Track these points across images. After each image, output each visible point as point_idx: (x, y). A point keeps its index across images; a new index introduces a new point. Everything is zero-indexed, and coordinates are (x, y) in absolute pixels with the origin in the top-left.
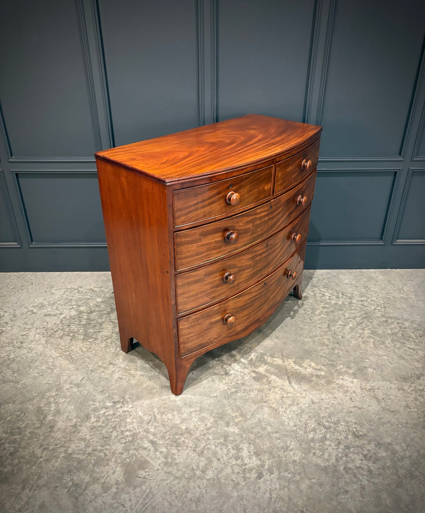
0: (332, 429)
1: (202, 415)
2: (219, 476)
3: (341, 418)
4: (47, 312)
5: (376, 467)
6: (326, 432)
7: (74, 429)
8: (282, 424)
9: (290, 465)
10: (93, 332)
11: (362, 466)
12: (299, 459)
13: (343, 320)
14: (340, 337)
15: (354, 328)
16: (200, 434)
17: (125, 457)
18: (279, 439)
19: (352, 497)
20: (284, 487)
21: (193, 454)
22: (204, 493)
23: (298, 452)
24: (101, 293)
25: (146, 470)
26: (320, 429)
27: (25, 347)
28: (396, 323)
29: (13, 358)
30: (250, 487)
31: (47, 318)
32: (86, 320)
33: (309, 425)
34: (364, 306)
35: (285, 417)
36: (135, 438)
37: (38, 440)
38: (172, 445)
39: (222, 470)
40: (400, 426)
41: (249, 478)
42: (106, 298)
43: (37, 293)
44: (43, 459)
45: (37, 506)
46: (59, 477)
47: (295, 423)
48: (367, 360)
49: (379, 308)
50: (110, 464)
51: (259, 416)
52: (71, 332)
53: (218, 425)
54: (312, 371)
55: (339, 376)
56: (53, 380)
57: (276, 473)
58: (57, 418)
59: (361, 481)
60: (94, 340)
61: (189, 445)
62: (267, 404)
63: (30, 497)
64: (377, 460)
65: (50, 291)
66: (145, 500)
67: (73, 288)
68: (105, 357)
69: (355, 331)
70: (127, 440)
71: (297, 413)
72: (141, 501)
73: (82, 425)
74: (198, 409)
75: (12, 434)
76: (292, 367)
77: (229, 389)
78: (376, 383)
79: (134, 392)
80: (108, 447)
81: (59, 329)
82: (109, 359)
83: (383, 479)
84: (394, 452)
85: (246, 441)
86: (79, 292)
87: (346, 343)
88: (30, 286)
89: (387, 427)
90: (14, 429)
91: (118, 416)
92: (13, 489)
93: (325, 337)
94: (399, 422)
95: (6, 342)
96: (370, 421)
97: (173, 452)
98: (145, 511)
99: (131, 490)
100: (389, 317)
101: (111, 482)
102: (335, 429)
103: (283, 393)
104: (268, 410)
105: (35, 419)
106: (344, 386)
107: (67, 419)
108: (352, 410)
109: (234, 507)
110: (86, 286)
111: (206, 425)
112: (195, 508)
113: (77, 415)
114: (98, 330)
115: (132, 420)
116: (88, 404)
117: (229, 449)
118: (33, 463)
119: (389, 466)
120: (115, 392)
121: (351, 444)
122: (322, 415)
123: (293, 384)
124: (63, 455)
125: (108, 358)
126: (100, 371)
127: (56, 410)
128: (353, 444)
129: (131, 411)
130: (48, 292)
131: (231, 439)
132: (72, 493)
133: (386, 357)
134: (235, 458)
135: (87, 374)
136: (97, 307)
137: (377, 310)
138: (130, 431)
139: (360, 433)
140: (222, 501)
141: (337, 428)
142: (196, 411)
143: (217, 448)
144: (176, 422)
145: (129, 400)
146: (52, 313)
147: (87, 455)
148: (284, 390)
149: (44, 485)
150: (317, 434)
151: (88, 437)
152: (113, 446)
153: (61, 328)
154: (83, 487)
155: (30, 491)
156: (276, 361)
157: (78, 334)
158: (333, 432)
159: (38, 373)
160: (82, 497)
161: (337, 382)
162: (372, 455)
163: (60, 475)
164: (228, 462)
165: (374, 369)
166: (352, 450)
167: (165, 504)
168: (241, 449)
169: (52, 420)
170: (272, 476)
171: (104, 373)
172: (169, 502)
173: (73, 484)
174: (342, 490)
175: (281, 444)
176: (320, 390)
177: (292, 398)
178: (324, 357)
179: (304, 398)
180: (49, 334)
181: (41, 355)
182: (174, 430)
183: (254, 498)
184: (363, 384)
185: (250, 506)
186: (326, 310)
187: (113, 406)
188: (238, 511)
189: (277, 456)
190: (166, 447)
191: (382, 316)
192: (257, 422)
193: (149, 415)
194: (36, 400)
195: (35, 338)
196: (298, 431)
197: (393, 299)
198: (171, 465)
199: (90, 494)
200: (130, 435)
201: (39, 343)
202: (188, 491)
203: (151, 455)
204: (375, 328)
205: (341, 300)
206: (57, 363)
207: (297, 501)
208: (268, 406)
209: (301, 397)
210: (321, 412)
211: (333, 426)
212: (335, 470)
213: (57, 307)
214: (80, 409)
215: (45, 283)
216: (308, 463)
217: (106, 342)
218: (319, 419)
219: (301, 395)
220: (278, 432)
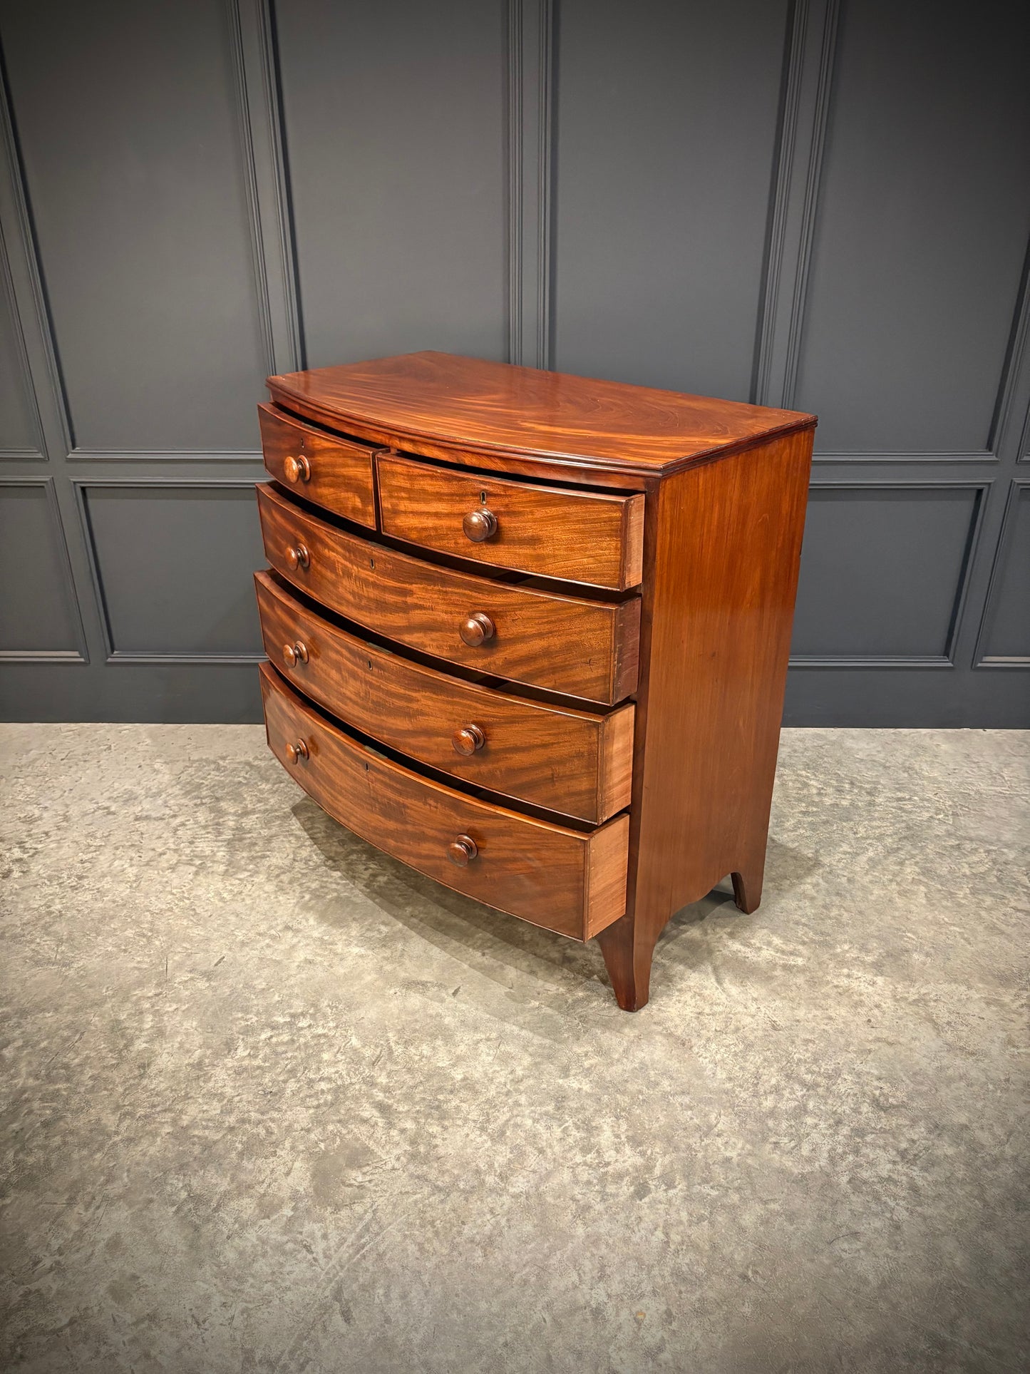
0: (821, 1090)
1: (503, 1049)
2: (542, 1188)
3: (844, 1064)
4: (141, 811)
5: (930, 1179)
6: (806, 1095)
7: (197, 1071)
8: (699, 1073)
9: (717, 1169)
10: (248, 858)
11: (895, 1177)
12: (739, 1155)
13: (853, 842)
14: (844, 880)
15: (880, 860)
16: (498, 1093)
17: (316, 1139)
18: (691, 1108)
19: (868, 1247)
20: (701, 1219)
21: (480, 1136)
22: (503, 1227)
23: (736, 1140)
24: (271, 771)
25: (365, 1170)
26: (792, 1088)
27: (87, 887)
28: (982, 851)
29: (60, 912)
30: (618, 1217)
31: (141, 825)
32: (233, 830)
33: (765, 1078)
34: (905, 811)
35: (706, 1058)
36: (342, 1096)
37: (111, 1094)
38: (428, 1116)
39: (549, 1174)
40: (991, 1087)
41: (615, 1195)
42: (281, 782)
43: (120, 770)
44: (120, 1137)
45: (102, 1244)
46: (156, 1179)
47: (729, 1072)
48: (909, 935)
49: (940, 816)
50: (279, 1152)
51: (643, 1055)
52: (196, 856)
53: (541, 1073)
54: (773, 956)
55: (841, 968)
56: (151, 961)
57: (680, 1187)
58: (156, 1047)
59: (892, 1210)
60: (251, 876)
61: (469, 1117)
62: (661, 1028)
63: (87, 1224)
64: (932, 1163)
65: (151, 766)
66: (360, 1237)
67: (206, 760)
68: (276, 912)
69: (880, 867)
70: (322, 1101)
71: (735, 1051)
72: (351, 1240)
73: (216, 1063)
74: (494, 1035)
75: (50, 1079)
76: (726, 946)
78: (932, 985)
79: (340, 992)
80: (275, 1115)
81: (168, 849)
82: (285, 918)
83: (948, 1208)
84: (975, 1147)
85: (608, 1110)
86: (218, 769)
87: (859, 893)
88: (104, 753)
89: (957, 1089)
90: (54, 1068)
91: (302, 1047)
92: (46, 1203)
93: (808, 880)
94: (987, 1077)
95: (44, 875)
96: (915, 1074)
97: (430, 1131)
98: (359, 1262)
99: (327, 1214)
100: (965, 838)
101: (281, 1194)
102: (828, 1088)
103: (702, 1004)
104: (665, 1041)
105: (105, 1048)
106: (851, 991)
107: (181, 1051)
108: (872, 1047)
109: (576, 1261)
110: (236, 755)
111: (512, 1072)
112: (480, 1259)
113: (204, 1042)
114: (259, 854)
115: (335, 1056)
116: (231, 1018)
117: (566, 1128)
118: (96, 1146)
119: (963, 1179)
120: (296, 992)
121: (868, 1124)
122: (797, 1056)
123: (727, 984)
124: (168, 1129)
125: (282, 916)
126: (263, 944)
127: (155, 1029)
128: (873, 1125)
129: (334, 1036)
130: (145, 768)
131: (573, 1104)
132: (186, 1216)
133: (957, 929)
134: (580, 1149)
135: (230, 949)
136: (259, 801)
137: (937, 822)
138: (329, 1079)
139: (890, 1100)
140: (546, 1245)
141: (834, 1087)
142: (488, 1039)
143: (538, 1126)
144: (440, 1064)
145: (330, 1011)
146: (154, 815)
147: (225, 1132)
148: (704, 998)
149: (120, 1197)
150: (785, 1099)
151: (229, 1091)
152: (289, 1113)
153: (173, 847)
154: (214, 1204)
155: (86, 1209)
157: (214, 862)
158: (823, 1097)
159: (118, 946)
160: (211, 1226)
161: (836, 983)
162: (921, 1151)
163: (159, 1175)
164: (564, 1158)
165: (928, 955)
166: (869, 1138)
167: (409, 1247)
168: (597, 1128)
169: (146, 1049)
170: (672, 1192)
171: (271, 949)
172: (419, 1244)
173: (189, 1195)
174: (844, 1229)
175: (695, 1120)
176: (792, 1000)
177: (724, 1015)
178: (805, 925)
179: (753, 1016)
180: (145, 859)
181: (125, 905)
182: (435, 1081)
183: (626, 1241)
184: (900, 988)
185: (617, 1260)
186: (810, 819)
187: (290, 1024)
188: (587, 1269)
189: (684, 1146)
190: (416, 1120)
191: (949, 834)
192: (636, 1068)
193: (377, 1046)
194: (109, 1006)
195: (112, 868)
196: (737, 1092)
197: (977, 797)
198: (425, 1160)
199: (230, 1220)
200: (329, 1090)
201: (121, 878)
202: (465, 1220)
203: (379, 1136)
204: (932, 861)
205: (848, 797)
206: (161, 925)
207: (732, 1253)
208: (665, 1032)
209: (746, 1014)
210: (796, 1050)
211: (824, 1082)
212: (827, 1183)
213: (165, 801)
214: (212, 1028)
215: (139, 748)
216: (760, 1165)
217: (279, 879)
218: (789, 1064)
219: (745, 1010)
220: (689, 1093)
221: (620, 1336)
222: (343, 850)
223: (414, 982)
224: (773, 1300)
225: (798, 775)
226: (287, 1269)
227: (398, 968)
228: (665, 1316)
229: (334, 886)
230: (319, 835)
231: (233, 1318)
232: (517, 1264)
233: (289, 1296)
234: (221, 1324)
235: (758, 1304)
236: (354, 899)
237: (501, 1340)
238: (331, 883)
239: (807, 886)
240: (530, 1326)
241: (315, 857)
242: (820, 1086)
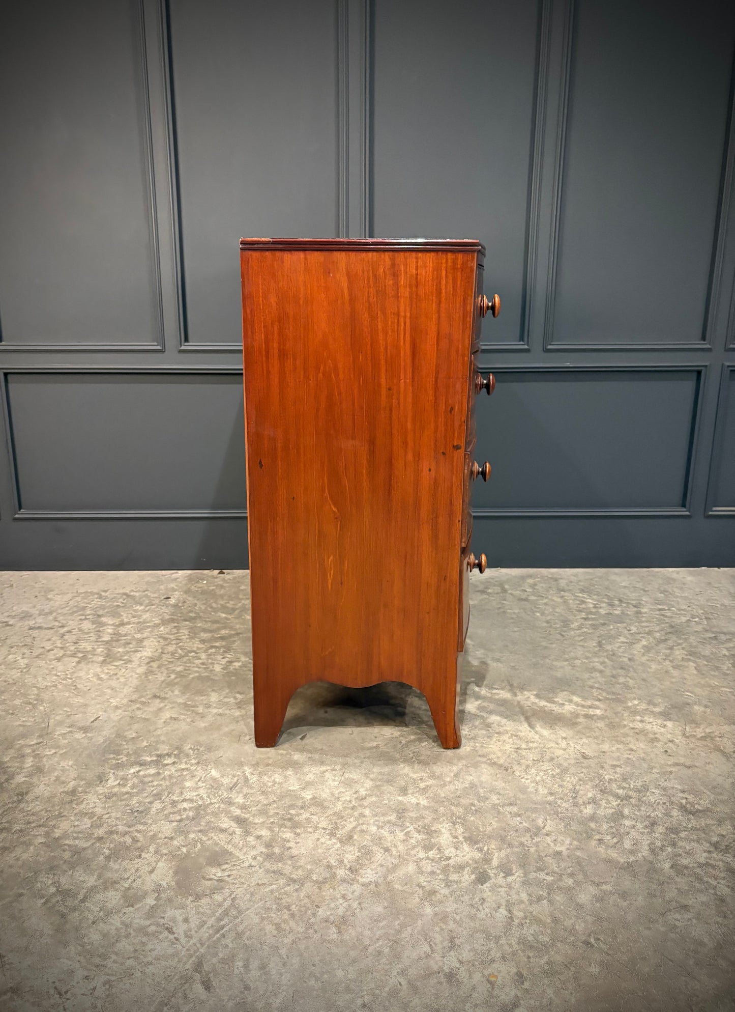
0: (633, 801)
1: (347, 777)
2: (390, 878)
3: (650, 782)
4: (34, 624)
6: (619, 804)
7: (71, 797)
8: (523, 790)
9: (549, 860)
10: (123, 652)
11: (712, 862)
12: (568, 849)
13: (628, 636)
14: (626, 660)
15: (652, 647)
16: (344, 808)
17: (179, 844)
18: (519, 816)
19: (698, 917)
20: (540, 899)
21: (330, 839)
22: (356, 909)
23: (563, 838)
24: (144, 598)
25: (224, 867)
26: (607, 800)
30: (463, 899)
31: (35, 632)
32: (111, 634)
33: (582, 792)
34: (666, 616)
35: (527, 779)
36: (202, 812)
38: (281, 826)
39: (395, 867)
41: (458, 882)
42: (153, 605)
43: (20, 599)
46: (27, 878)
47: (549, 789)
48: (688, 694)
49: (696, 620)
50: (144, 855)
51: (472, 778)
53: (382, 793)
54: (574, 709)
55: (635, 716)
56: (35, 720)
57: (517, 874)
59: (715, 888)
60: (125, 663)
61: (319, 825)
62: (486, 759)
65: (45, 596)
66: (220, 919)
67: (91, 592)
68: (146, 687)
69: (653, 651)
70: (184, 817)
71: (553, 774)
72: (211, 922)
73: (88, 790)
74: (338, 767)
76: (533, 703)
78: (714, 728)
79: (203, 739)
80: (141, 827)
81: (56, 647)
82: (153, 690)
85: (445, 818)
86: (100, 597)
87: (640, 667)
88: (7, 589)
91: (167, 778)
93: (596, 660)
96: (713, 787)
97: (284, 837)
98: (219, 940)
99: (188, 902)
100: (720, 633)
101: (144, 888)
102: (639, 799)
103: (518, 742)
104: (490, 768)
106: (646, 731)
107: (57, 782)
108: (672, 769)
109: (427, 934)
110: (116, 589)
111: (356, 792)
112: (335, 935)
113: (78, 776)
114: (133, 649)
115: (197, 784)
116: (103, 759)
117: (408, 832)
120: (162, 739)
121: (679, 824)
122: (607, 777)
123: (538, 728)
124: (41, 840)
125: (151, 689)
126: (134, 707)
127: (35, 768)
128: (685, 825)
129: (195, 769)
130: (41, 598)
131: (413, 815)
132: (54, 906)
133: (727, 689)
134: (422, 847)
135: (105, 711)
136: (134, 617)
137: (694, 623)
138: (191, 801)
139: (696, 806)
140: (397, 923)
141: (645, 798)
142: (333, 770)
143: (382, 831)
144: (291, 788)
145: (192, 752)
146: (45, 626)
147: (94, 841)
148: (520, 738)
150: (602, 807)
151: (99, 811)
152: (154, 826)
153: (60, 645)
154: (81, 896)
156: (498, 694)
157: (94, 655)
158: (636, 805)
159: (6, 711)
160: (77, 914)
161: (631, 725)
162: (730, 843)
163: (31, 874)
164: (408, 854)
165: (706, 706)
166: (683, 835)
167: (266, 927)
168: (436, 831)
169: (23, 782)
170: (510, 879)
171: (141, 711)
172: (276, 924)
173: (57, 890)
174: (674, 903)
175: (524, 824)
176: (596, 738)
177: (539, 749)
178: (598, 688)
179: (565, 750)
180: (35, 654)
181: (15, 683)
182: (287, 800)
183: (473, 918)
184: (688, 729)
185: (465, 933)
186: (590, 622)
187: (157, 762)
188: (438, 941)
189: (517, 843)
190: (271, 829)
191: (706, 630)
192: (466, 788)
193: (234, 776)
195: (6, 659)
196: (559, 803)
197: (723, 608)
198: (280, 858)
199: (95, 909)
200: (191, 809)
201: (13, 667)
202: (319, 904)
203: (237, 842)
204: (696, 647)
205: (619, 609)
206: (46, 696)
207: (573, 925)
208: (489, 762)
209: (558, 748)
210: (606, 773)
211: (634, 795)
212: (652, 869)
213: (55, 618)
214: (86, 766)
215: (37, 585)
216: (588, 856)
217: (149, 665)
218: (602, 783)
219: (557, 746)
220: (516, 805)
221: (475, 995)
222: (203, 646)
224: (618, 961)
226: (150, 947)
228: (516, 978)
229: (196, 669)
230: (183, 637)
231: (95, 989)
232: (371, 939)
233: (150, 969)
234: (83, 994)
235: (602, 964)
236: (214, 678)
237: (359, 1002)
238: (194, 667)
239: (596, 663)
240: (387, 989)
241: (180, 651)
242: (632, 798)
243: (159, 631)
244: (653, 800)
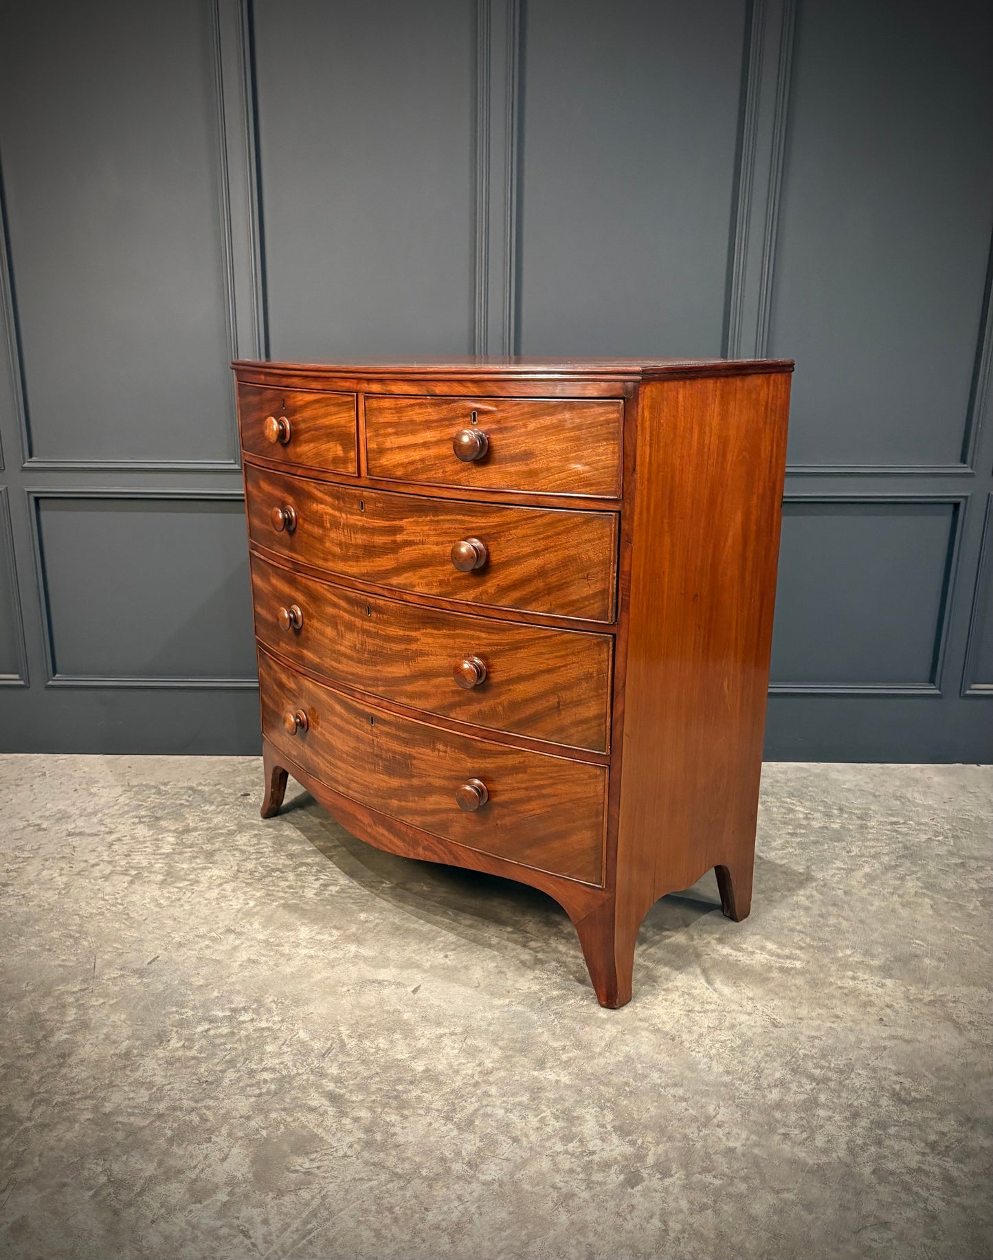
0: (832, 1084)
1: (469, 1043)
2: (518, 1176)
3: (856, 1059)
4: (74, 828)
5: (965, 1170)
6: (815, 1089)
7: (124, 1061)
8: (693, 1066)
9: (719, 1159)
10: (188, 869)
11: (925, 1167)
12: (743, 1145)
13: (846, 859)
14: (840, 893)
15: (877, 875)
16: (465, 1084)
17: (257, 1126)
18: (686, 1100)
19: (900, 1236)
20: (703, 1207)
21: (445, 1125)
22: (474, 1214)
23: (739, 1132)
24: (215, 795)
25: (313, 1156)
26: (799, 1082)
27: (12, 893)
30: (607, 1205)
31: (75, 839)
32: (173, 844)
33: (767, 1072)
34: (900, 833)
35: (699, 1052)
36: (287, 1086)
37: (25, 1082)
38: (384, 1106)
39: (525, 1162)
41: (602, 1184)
42: (226, 805)
43: (54, 793)
44: (33, 1123)
46: (71, 1164)
47: (726, 1066)
48: (918, 942)
49: (940, 838)
50: (214, 1139)
51: (628, 1049)
52: (132, 867)
53: (514, 1066)
54: (767, 959)
55: (845, 971)
56: (77, 959)
57: (677, 1175)
58: (79, 1038)
59: (926, 1201)
60: (191, 885)
61: (433, 1106)
62: (647, 1024)
64: (966, 1155)
65: (87, 790)
66: (306, 1222)
67: (146, 786)
68: (217, 917)
69: (878, 882)
70: (264, 1090)
71: (732, 1047)
72: (295, 1226)
73: (145, 1053)
74: (459, 1030)
76: (716, 950)
77: (542, 990)
78: (948, 989)
79: (286, 989)
80: (211, 1103)
81: (101, 861)
82: (227, 923)
85: (591, 1101)
86: (159, 793)
87: (858, 904)
88: (38, 779)
91: (243, 1039)
93: (802, 892)
96: (938, 1069)
97: (388, 1119)
98: (305, 1248)
99: (268, 1199)
100: (969, 858)
101: (215, 1180)
102: (841, 1083)
103: (691, 1002)
104: (652, 1036)
105: (22, 1038)
106: (857, 993)
107: (107, 1041)
108: (886, 1044)
109: (560, 1248)
110: (179, 781)
111: (480, 1064)
112: (447, 1245)
113: (133, 1034)
114: (201, 866)
115: (280, 1048)
116: (164, 1012)
117: (544, 1118)
120: (237, 988)
121: (889, 1116)
122: (802, 1052)
123: (718, 984)
124: (87, 1115)
126: (202, 945)
127: (79, 1022)
128: (896, 1118)
129: (279, 1029)
130: (82, 792)
131: (551, 1095)
132: (105, 1200)
133: (970, 937)
134: (560, 1138)
135: (166, 949)
136: (202, 820)
137: (937, 843)
138: (273, 1070)
139: (913, 1094)
140: (524, 1232)
141: (848, 1081)
142: (452, 1034)
143: (511, 1116)
144: (399, 1057)
145: (275, 1006)
146: (88, 831)
147: (153, 1118)
148: (693, 997)
149: (29, 1181)
150: (792, 1092)
151: (159, 1080)
153: (106, 858)
154: (137, 1189)
157: (151, 872)
158: (835, 1090)
159: (41, 946)
160: (132, 1210)
161: (840, 984)
162: (952, 1143)
163: (76, 1160)
164: (543, 1147)
165: (940, 960)
166: (892, 1130)
167: (363, 1233)
168: (579, 1118)
169: (66, 1041)
170: (667, 1181)
171: (212, 950)
172: (375, 1230)
173: (109, 1179)
174: (871, 1219)
175: (691, 1111)
176: (792, 999)
177: (717, 1013)
178: (800, 932)
180: (76, 869)
181: (52, 909)
182: (393, 1072)
183: (618, 1229)
184: (913, 990)
185: (607, 1248)
186: (798, 839)
187: (230, 1019)
188: (572, 1257)
189: (679, 1136)
190: (371, 1109)
191: (952, 854)
192: (620, 1062)
193: (327, 1039)
194: (29, 999)
195: (40, 876)
196: (737, 1085)
197: (978, 822)
198: (382, 1147)
199: (156, 1205)
200: (272, 1080)
201: (48, 886)
202: (428, 1207)
203: (329, 1125)
204: (935, 877)
205: (838, 821)
206: (90, 927)
207: (742, 1241)
208: (651, 1028)
209: (741, 1012)
210: (799, 1046)
211: (835, 1076)
212: (848, 1173)
213: (101, 820)
214: (142, 1021)
215: (76, 775)
216: (768, 1156)
217: (221, 888)
218: (794, 1059)
219: (740, 1008)
220: (681, 1086)
222: (291, 863)
223: (369, 980)
225: (782, 802)
226: (221, 1253)
227: (351, 968)
229: (281, 894)
230: (265, 850)
232: (490, 1251)
236: (303, 906)
238: (278, 891)
239: (801, 897)
241: (261, 869)
242: (831, 1080)
243: (234, 840)
244: (858, 1084)
